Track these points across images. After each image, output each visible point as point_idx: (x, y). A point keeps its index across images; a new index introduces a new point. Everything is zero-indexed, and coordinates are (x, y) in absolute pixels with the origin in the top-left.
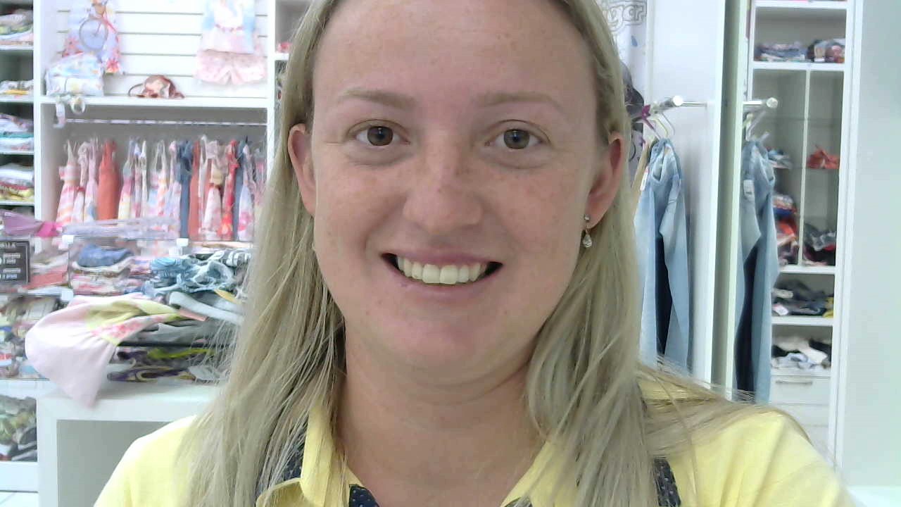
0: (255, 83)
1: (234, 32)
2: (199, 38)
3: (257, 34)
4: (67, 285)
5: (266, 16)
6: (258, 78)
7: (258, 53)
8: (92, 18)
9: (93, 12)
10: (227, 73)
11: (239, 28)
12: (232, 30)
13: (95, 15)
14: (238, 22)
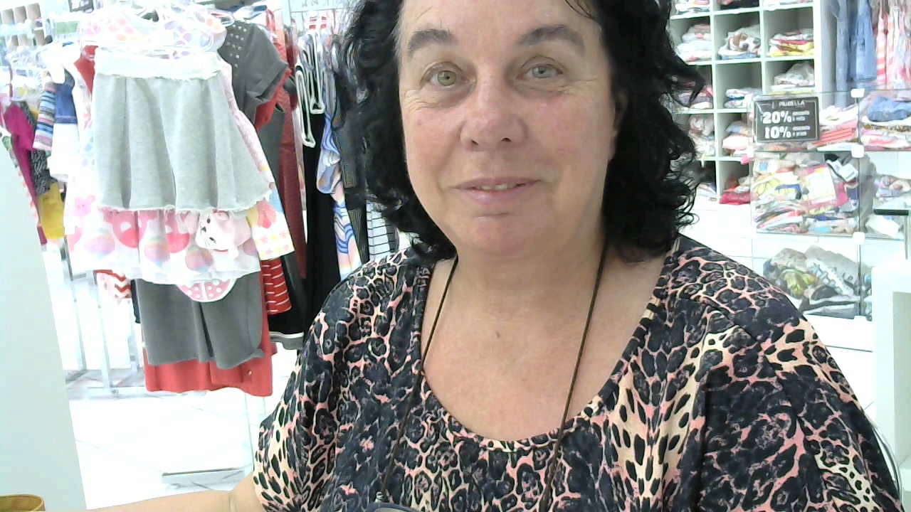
4: (858, 141)
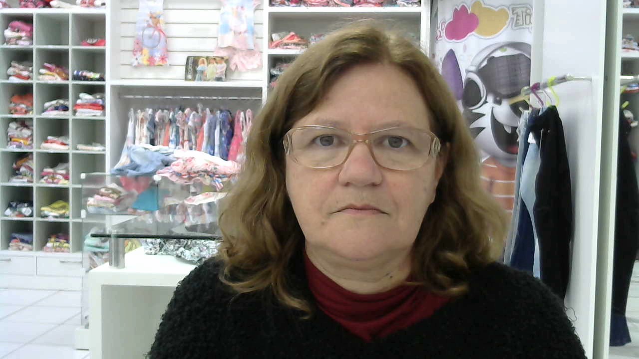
0: (253, 70)
1: (241, 35)
2: (215, 39)
3: (255, 36)
5: (262, 24)
6: (256, 66)
7: (256, 50)
8: (149, 26)
9: (151, 22)
10: (235, 64)
11: (245, 32)
12: (240, 33)
13: (151, 24)
14: (243, 27)
